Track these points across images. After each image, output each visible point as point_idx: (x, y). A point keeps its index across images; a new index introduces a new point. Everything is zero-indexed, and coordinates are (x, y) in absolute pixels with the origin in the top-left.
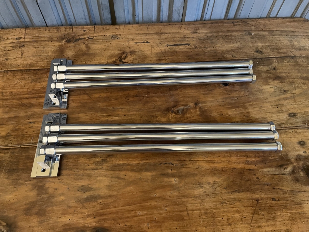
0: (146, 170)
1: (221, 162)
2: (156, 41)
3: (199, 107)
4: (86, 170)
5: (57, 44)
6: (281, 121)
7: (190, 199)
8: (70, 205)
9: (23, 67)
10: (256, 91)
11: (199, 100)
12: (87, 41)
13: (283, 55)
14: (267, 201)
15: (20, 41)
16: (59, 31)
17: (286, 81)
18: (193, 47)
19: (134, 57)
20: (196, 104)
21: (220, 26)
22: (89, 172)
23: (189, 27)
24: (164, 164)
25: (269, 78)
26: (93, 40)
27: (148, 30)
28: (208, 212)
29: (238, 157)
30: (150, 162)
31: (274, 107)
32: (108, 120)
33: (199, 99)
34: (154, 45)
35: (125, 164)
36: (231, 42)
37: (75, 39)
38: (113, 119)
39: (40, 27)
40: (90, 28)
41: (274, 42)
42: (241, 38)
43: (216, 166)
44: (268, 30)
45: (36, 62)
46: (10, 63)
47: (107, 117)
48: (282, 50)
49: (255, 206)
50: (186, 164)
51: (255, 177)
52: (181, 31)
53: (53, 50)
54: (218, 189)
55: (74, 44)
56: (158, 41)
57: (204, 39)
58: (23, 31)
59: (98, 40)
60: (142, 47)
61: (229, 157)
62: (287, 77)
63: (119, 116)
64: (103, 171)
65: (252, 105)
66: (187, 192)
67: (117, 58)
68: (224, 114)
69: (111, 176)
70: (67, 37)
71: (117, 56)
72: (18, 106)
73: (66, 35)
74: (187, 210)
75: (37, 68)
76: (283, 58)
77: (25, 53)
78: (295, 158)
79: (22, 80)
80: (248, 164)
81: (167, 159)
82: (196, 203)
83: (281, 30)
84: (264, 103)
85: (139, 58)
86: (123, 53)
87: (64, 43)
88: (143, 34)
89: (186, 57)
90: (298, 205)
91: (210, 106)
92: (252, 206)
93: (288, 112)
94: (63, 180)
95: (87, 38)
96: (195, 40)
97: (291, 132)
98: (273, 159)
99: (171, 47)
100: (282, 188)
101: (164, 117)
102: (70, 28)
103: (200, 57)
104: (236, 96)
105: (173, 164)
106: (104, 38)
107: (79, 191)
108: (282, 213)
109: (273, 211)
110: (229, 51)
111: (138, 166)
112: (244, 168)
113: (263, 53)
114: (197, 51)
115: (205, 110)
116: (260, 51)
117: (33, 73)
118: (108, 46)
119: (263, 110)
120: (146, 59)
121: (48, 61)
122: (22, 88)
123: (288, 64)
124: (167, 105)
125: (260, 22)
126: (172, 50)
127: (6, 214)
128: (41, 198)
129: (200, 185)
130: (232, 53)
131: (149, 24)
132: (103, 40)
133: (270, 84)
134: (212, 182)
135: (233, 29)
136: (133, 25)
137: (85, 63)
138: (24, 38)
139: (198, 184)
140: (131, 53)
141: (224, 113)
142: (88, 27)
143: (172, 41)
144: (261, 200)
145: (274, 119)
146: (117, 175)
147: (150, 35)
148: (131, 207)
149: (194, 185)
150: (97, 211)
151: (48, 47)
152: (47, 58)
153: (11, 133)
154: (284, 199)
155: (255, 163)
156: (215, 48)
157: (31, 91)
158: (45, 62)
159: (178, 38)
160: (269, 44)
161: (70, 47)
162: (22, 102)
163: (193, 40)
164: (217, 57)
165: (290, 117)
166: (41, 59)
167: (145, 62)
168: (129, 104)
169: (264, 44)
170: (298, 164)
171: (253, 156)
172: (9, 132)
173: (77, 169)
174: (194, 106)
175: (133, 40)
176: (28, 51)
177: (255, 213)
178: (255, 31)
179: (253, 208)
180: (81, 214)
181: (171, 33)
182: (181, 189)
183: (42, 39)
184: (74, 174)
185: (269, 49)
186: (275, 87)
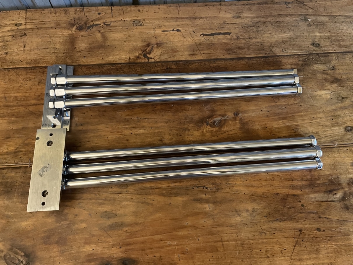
0: (177, 194)
1: (262, 187)
2: (189, 29)
3: (239, 118)
4: (109, 193)
5: (67, 32)
6: (335, 137)
7: (226, 228)
8: (93, 233)
9: (27, 63)
10: (308, 97)
11: (239, 109)
12: (102, 29)
13: (344, 50)
14: (311, 232)
15: (20, 28)
16: (68, 15)
17: (346, 84)
18: (235, 37)
19: (161, 50)
20: (236, 114)
21: (269, 8)
22: (112, 196)
23: (230, 9)
24: (197, 187)
25: (326, 80)
26: (111, 27)
27: (179, 13)
28: (246, 243)
29: (282, 180)
30: (181, 185)
31: (328, 118)
32: (132, 133)
33: (240, 107)
34: (186, 35)
35: (153, 188)
36: (282, 30)
37: (88, 25)
38: (137, 133)
39: (43, 8)
40: (106, 9)
41: (335, 32)
42: (295, 26)
43: (255, 190)
44: (329, 14)
45: (42, 58)
46: (11, 58)
47: (131, 130)
48: (344, 43)
49: (298, 237)
50: (222, 189)
51: (300, 203)
52: (221, 15)
53: (62, 40)
54: (257, 217)
55: (87, 32)
56: (191, 29)
57: (249, 26)
58: (23, 13)
59: (116, 26)
60: (172, 38)
61: (271, 180)
62: (347, 80)
63: (145, 128)
64: (128, 195)
65: (302, 116)
66: (222, 220)
67: (141, 52)
68: (268, 128)
69: (137, 201)
70: (78, 23)
71: (141, 49)
72: (26, 114)
73: (77, 20)
74: (221, 241)
75: (43, 66)
76: (344, 54)
77: (28, 44)
78: (347, 182)
79: (27, 81)
80: (293, 189)
81: (201, 181)
82: (232, 233)
83: (345, 15)
84: (318, 114)
85: (168, 53)
86: (148, 45)
87: (75, 31)
88: (172, 18)
89: (225, 52)
90: (345, 236)
91: (252, 117)
92: (294, 237)
93: (344, 125)
94: (84, 205)
95: (102, 24)
96: (237, 28)
97: (345, 151)
98: (322, 183)
99: (207, 37)
100: (330, 217)
101: (198, 130)
102: (81, 10)
103: (243, 51)
104: (285, 104)
105: (207, 188)
106: (123, 25)
107: (102, 217)
108: (326, 245)
109: (317, 243)
110: (279, 43)
111: (167, 190)
112: (289, 193)
113: (321, 47)
114: (239, 43)
115: (246, 122)
116: (317, 44)
117: (40, 71)
118: (129, 36)
119: (315, 123)
120: (176, 53)
121: (56, 56)
122: (28, 91)
123: (350, 62)
124: (202, 115)
125: (320, 3)
126: (208, 42)
127: (22, 243)
128: (61, 225)
129: (237, 212)
130: (283, 46)
131: (179, 4)
132: (123, 26)
133: (326, 88)
134: (250, 209)
135: (285, 13)
136: (159, 6)
137: (101, 58)
138: (25, 24)
139: (235, 212)
140: (157, 45)
141: (268, 126)
142: (104, 9)
143: (208, 29)
144: (305, 230)
145: (327, 134)
146: (144, 199)
147: (180, 20)
148: (160, 237)
149: (230, 213)
150: (123, 240)
151: (56, 37)
152: (55, 52)
153: (20, 149)
154: (330, 229)
155: (301, 188)
156: (262, 40)
157: (39, 95)
158: (53, 58)
159: (217, 24)
160: (329, 34)
161: (82, 36)
162: (30, 110)
163: (235, 28)
164: (264, 52)
165: (347, 131)
166: (48, 53)
167: (175, 57)
168: (156, 113)
169: (322, 35)
170: (350, 190)
171: (299, 179)
172: (18, 147)
173: (99, 192)
174: (234, 116)
175: (160, 27)
176: (31, 42)
177: (297, 244)
178: (313, 15)
179: (295, 239)
180: (106, 243)
181: (208, 17)
182: (216, 217)
183: (47, 26)
184: (96, 198)
185: (329, 41)
186: (332, 92)
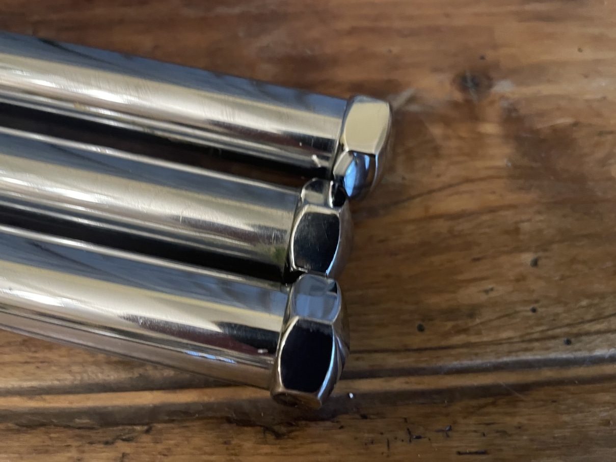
3: (498, 106)
11: (490, 55)
20: (473, 82)
33: (494, 48)
91: (587, 101)
115: (555, 130)
174: (458, 96)
